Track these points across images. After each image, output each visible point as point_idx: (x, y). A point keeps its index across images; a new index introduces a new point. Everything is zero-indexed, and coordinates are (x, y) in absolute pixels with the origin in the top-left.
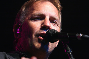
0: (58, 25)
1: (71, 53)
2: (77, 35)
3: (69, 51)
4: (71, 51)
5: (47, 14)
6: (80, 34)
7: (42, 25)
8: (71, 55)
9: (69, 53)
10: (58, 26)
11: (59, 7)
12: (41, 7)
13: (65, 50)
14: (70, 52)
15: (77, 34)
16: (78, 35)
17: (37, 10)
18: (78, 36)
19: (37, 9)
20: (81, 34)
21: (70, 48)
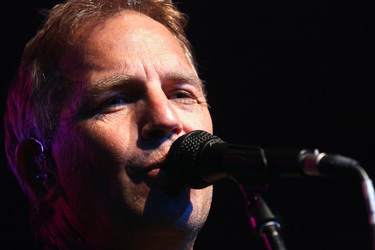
0: (199, 99)
1: (276, 233)
2: (303, 157)
3: (271, 223)
4: (279, 225)
5: (147, 73)
6: (317, 152)
7: (146, 127)
8: (279, 242)
9: (268, 231)
10: (199, 103)
11: (171, 17)
12: (111, 48)
13: (252, 219)
14: (273, 228)
15: (303, 152)
16: (309, 155)
17: (100, 69)
18: (305, 160)
19: (96, 62)
20: (320, 152)
21: (273, 212)
